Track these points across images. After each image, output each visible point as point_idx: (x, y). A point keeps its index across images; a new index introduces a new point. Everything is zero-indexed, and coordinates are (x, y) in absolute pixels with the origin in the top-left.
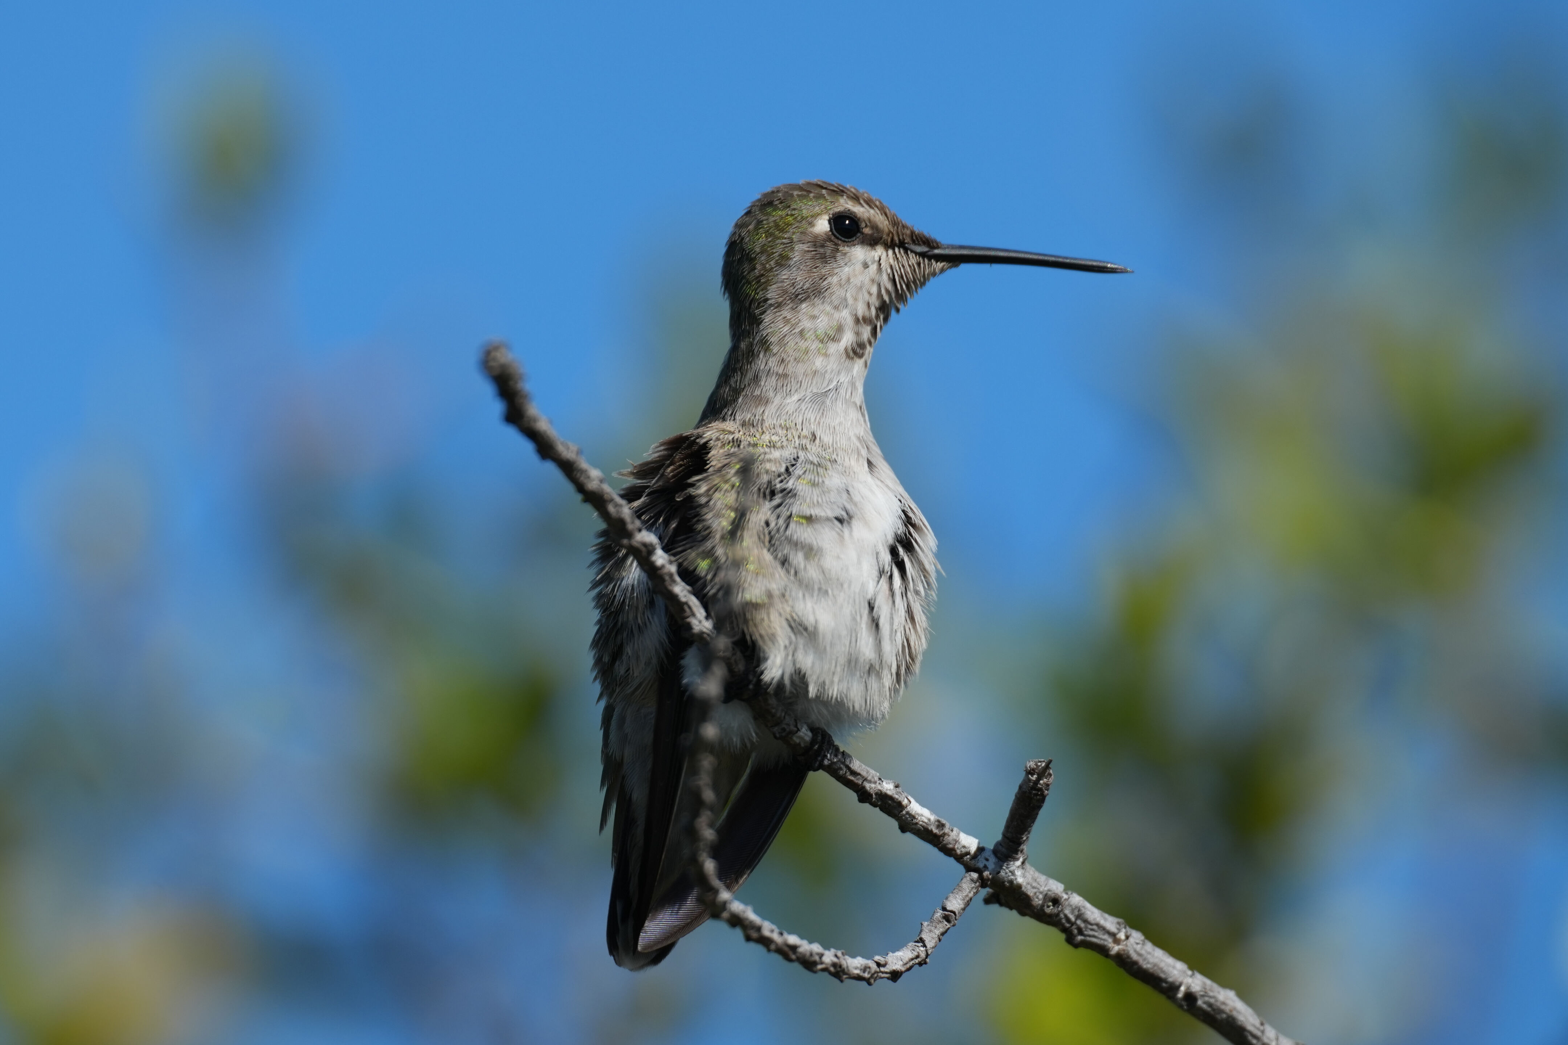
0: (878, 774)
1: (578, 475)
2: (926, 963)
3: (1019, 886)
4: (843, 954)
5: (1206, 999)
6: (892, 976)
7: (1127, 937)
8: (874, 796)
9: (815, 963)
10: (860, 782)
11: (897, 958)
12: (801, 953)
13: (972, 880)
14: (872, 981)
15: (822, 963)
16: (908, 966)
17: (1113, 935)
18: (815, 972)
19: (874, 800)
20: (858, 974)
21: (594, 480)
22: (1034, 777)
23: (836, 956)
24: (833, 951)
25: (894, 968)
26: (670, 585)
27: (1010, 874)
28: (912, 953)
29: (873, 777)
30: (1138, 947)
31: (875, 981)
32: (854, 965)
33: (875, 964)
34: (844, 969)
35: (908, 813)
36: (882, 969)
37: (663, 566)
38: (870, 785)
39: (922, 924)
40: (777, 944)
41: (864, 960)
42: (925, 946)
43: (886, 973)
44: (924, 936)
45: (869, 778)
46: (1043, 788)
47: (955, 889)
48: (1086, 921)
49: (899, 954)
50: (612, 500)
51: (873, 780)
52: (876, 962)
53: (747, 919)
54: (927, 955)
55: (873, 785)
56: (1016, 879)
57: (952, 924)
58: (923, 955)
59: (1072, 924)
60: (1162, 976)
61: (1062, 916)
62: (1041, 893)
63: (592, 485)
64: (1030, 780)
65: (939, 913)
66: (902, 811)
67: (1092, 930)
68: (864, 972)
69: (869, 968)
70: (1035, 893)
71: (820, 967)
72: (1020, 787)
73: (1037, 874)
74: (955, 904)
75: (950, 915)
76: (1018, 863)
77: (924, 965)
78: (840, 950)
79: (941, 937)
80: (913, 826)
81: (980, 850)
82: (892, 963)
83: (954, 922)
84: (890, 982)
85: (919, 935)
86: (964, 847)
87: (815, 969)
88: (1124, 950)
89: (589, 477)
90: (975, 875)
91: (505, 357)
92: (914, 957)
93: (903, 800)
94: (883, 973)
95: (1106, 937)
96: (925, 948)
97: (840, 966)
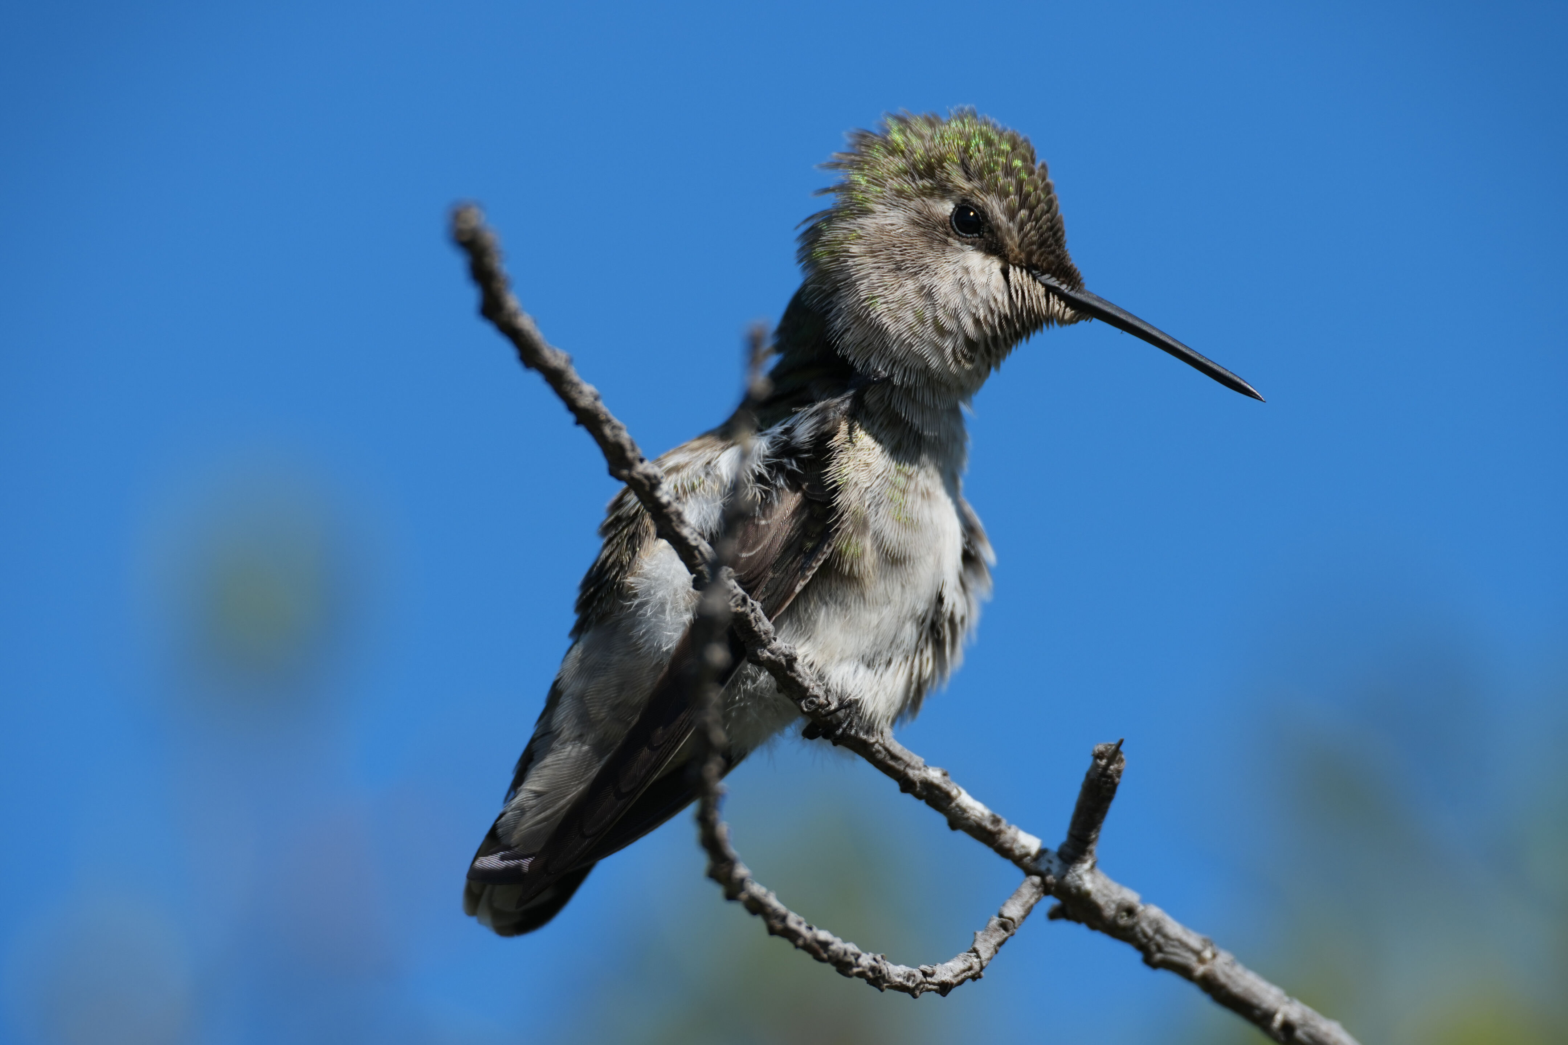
0: (923, 760)
1: (569, 388)
2: (980, 977)
3: (1088, 894)
4: (882, 957)
5: (1306, 1029)
6: (940, 988)
7: (1214, 956)
8: (918, 784)
9: (850, 965)
10: (902, 768)
11: (947, 969)
12: (833, 951)
13: (1033, 885)
14: (917, 992)
15: (858, 966)
16: (960, 978)
17: (1197, 953)
18: (850, 976)
19: (918, 789)
20: (900, 982)
21: (587, 396)
22: (1103, 762)
23: (875, 959)
24: (871, 955)
25: (943, 979)
26: (678, 526)
27: (1077, 878)
28: (964, 964)
29: (917, 763)
30: (1227, 969)
31: (920, 993)
32: (897, 972)
33: (921, 972)
34: (884, 975)
35: (958, 806)
36: (929, 979)
37: (669, 503)
38: (914, 771)
39: (975, 934)
40: (805, 939)
41: (908, 968)
42: (978, 957)
43: (934, 984)
44: (978, 946)
45: (913, 764)
46: (1114, 775)
47: (1013, 894)
48: (1166, 936)
49: (950, 964)
50: (608, 421)
51: (917, 766)
52: (922, 971)
53: (770, 906)
54: (982, 968)
55: (917, 772)
56: (1084, 884)
57: (1010, 933)
58: (977, 967)
59: (1150, 939)
60: (1255, 1001)
61: (1138, 929)
62: (1114, 902)
63: (585, 402)
64: (1098, 766)
65: (995, 921)
66: (950, 803)
67: (1173, 946)
68: (908, 980)
69: (914, 976)
70: (1107, 902)
71: (855, 970)
72: (1088, 775)
73: (1108, 881)
74: (1013, 910)
75: (1008, 922)
76: (1087, 866)
77: (978, 980)
78: (879, 953)
79: (998, 948)
80: (964, 822)
81: (1042, 852)
82: (941, 973)
83: (1013, 931)
84: (939, 995)
85: (972, 945)
86: (1023, 847)
87: (850, 972)
88: (1210, 970)
89: (581, 392)
90: (1037, 879)
91: (477, 218)
92: (966, 968)
93: (952, 790)
94: (930, 983)
95: (1189, 955)
96: (979, 959)
97: (880, 972)
